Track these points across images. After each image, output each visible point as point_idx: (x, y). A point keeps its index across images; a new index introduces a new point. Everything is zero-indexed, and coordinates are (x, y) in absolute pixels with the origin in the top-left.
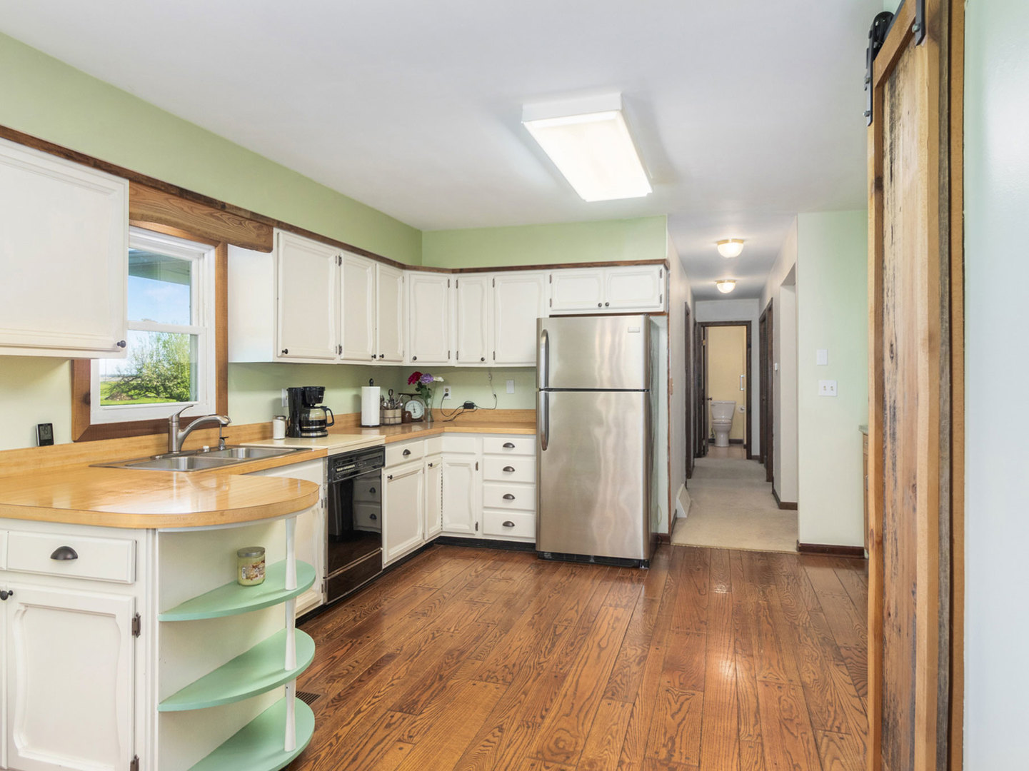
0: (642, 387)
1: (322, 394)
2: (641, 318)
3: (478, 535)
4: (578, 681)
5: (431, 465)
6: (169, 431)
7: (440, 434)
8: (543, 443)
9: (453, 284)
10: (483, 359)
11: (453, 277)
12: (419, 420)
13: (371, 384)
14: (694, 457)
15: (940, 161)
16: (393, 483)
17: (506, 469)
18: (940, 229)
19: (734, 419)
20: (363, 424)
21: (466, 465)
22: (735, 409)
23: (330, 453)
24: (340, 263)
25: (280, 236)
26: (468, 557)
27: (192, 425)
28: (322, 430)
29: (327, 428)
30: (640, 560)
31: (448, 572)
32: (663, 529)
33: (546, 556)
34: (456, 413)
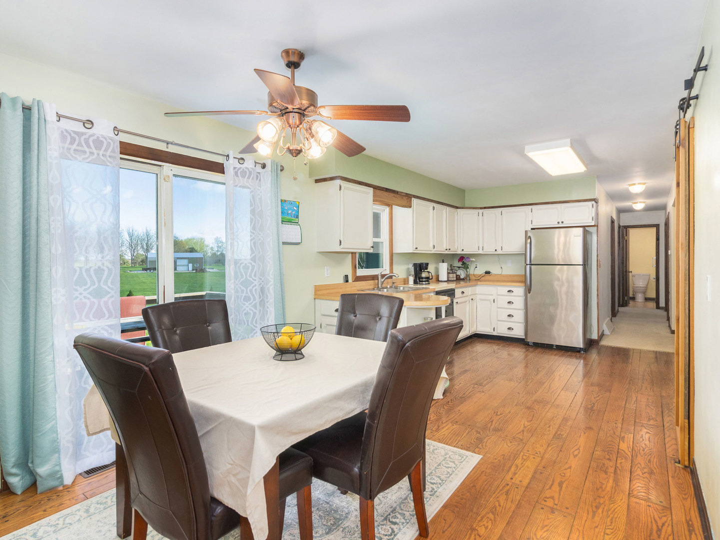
0: (581, 264)
1: (428, 266)
2: (581, 229)
3: (495, 334)
4: (550, 385)
5: (472, 299)
6: (378, 279)
7: (475, 285)
8: (529, 290)
9: (480, 215)
10: (496, 250)
11: (481, 211)
12: (463, 279)
13: (443, 262)
14: (619, 306)
15: (686, 187)
16: (458, 305)
17: (509, 302)
18: (685, 209)
19: (649, 285)
20: (440, 280)
21: (489, 300)
22: (649, 278)
23: (436, 290)
24: (434, 209)
25: (414, 201)
26: (489, 343)
27: (386, 277)
28: (428, 281)
29: (430, 281)
30: (581, 348)
31: (480, 348)
32: (595, 336)
33: (530, 344)
34: (482, 276)
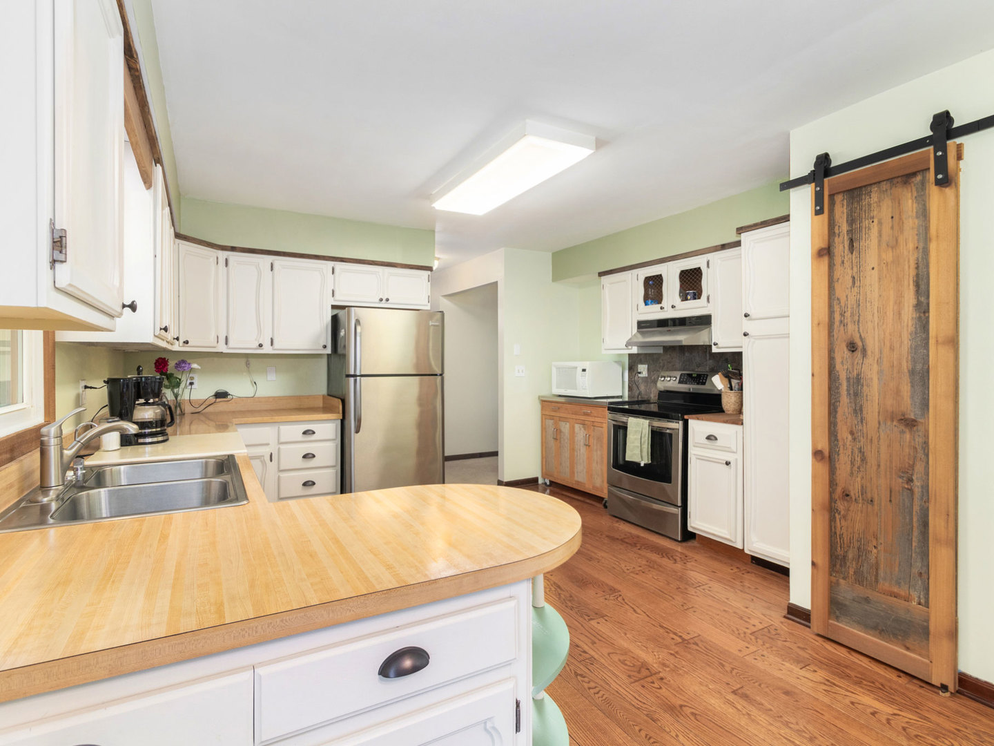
8: (356, 425)
9: (222, 262)
10: (260, 345)
11: (223, 255)
17: (306, 456)
21: (260, 457)
29: (170, 429)
34: (207, 403)
